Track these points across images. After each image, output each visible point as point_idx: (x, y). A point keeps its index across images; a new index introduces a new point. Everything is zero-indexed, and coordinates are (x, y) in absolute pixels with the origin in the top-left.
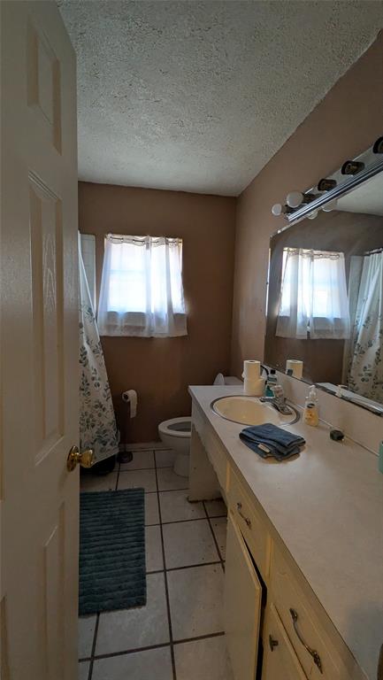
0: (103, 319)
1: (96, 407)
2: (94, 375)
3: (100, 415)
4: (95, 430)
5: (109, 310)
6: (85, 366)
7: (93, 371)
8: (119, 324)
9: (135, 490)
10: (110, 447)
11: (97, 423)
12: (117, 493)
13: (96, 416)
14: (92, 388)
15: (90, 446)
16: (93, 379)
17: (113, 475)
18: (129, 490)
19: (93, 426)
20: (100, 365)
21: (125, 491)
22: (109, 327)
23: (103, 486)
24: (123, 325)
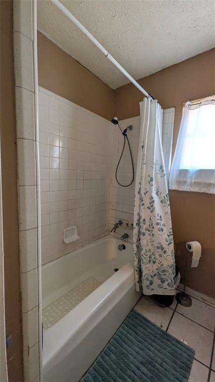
0: (175, 176)
1: (158, 248)
2: (159, 221)
3: (160, 256)
4: (156, 266)
5: (180, 169)
6: (152, 212)
7: (159, 218)
8: (189, 180)
9: (185, 346)
10: (167, 287)
11: (157, 261)
12: (165, 335)
13: (157, 256)
14: (155, 231)
15: (150, 278)
16: (158, 224)
17: (169, 311)
18: (178, 341)
19: (154, 262)
20: (166, 213)
21: (174, 339)
22: (179, 183)
23: (156, 317)
24: (193, 181)
